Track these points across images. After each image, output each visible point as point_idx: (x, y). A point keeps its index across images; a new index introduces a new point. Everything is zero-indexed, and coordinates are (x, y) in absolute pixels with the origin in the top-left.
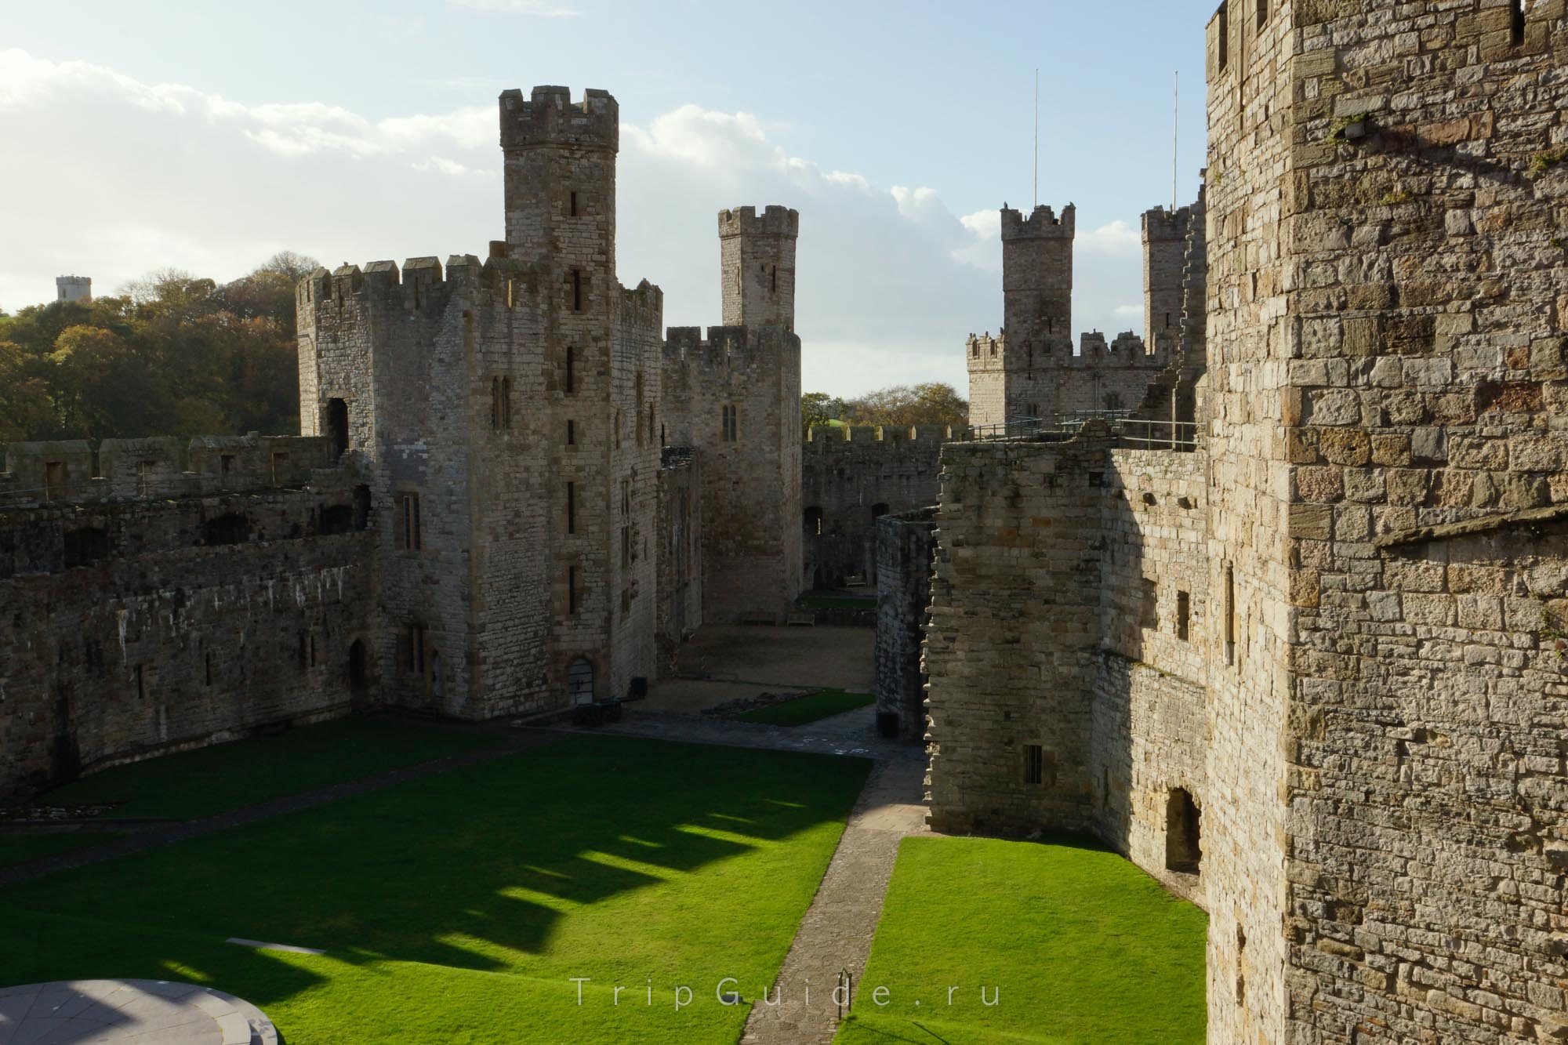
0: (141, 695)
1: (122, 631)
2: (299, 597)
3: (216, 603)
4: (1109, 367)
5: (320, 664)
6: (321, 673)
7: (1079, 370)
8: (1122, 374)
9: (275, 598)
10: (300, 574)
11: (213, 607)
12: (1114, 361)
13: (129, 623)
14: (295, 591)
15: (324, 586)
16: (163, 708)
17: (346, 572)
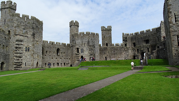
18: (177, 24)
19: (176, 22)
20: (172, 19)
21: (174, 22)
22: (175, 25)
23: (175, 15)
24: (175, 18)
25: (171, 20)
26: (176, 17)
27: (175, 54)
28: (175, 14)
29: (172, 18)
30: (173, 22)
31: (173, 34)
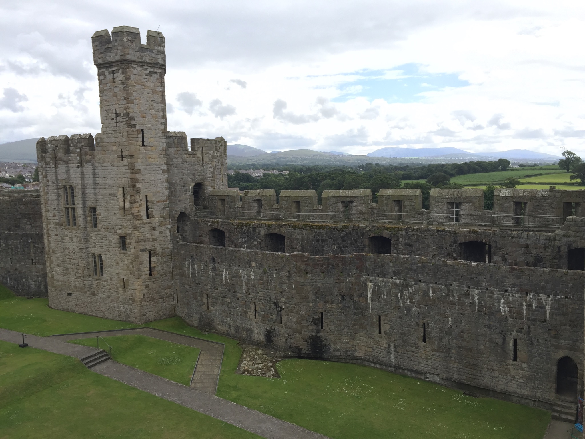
0: (380, 333)
1: (370, 295)
2: (503, 308)
3: (431, 294)
5: (523, 362)
6: (523, 369)
9: (479, 303)
10: (506, 291)
11: (429, 296)
13: (374, 291)
14: (499, 302)
15: (529, 306)
16: (392, 344)
17: (554, 300)
18: (149, 223)
19: (148, 218)
20: (141, 209)
21: (145, 217)
22: (147, 225)
23: (147, 201)
24: (147, 209)
25: (139, 211)
26: (150, 205)
27: (144, 295)
28: (146, 196)
29: (140, 206)
30: (142, 217)
31: (142, 247)
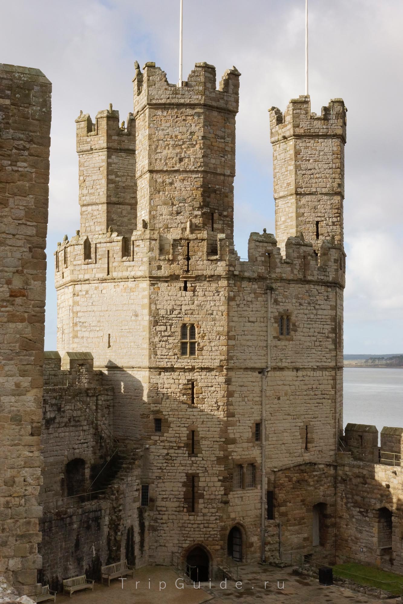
4: (282, 280)
7: (250, 279)
8: (295, 289)
12: (286, 272)
